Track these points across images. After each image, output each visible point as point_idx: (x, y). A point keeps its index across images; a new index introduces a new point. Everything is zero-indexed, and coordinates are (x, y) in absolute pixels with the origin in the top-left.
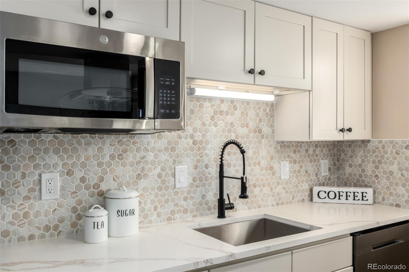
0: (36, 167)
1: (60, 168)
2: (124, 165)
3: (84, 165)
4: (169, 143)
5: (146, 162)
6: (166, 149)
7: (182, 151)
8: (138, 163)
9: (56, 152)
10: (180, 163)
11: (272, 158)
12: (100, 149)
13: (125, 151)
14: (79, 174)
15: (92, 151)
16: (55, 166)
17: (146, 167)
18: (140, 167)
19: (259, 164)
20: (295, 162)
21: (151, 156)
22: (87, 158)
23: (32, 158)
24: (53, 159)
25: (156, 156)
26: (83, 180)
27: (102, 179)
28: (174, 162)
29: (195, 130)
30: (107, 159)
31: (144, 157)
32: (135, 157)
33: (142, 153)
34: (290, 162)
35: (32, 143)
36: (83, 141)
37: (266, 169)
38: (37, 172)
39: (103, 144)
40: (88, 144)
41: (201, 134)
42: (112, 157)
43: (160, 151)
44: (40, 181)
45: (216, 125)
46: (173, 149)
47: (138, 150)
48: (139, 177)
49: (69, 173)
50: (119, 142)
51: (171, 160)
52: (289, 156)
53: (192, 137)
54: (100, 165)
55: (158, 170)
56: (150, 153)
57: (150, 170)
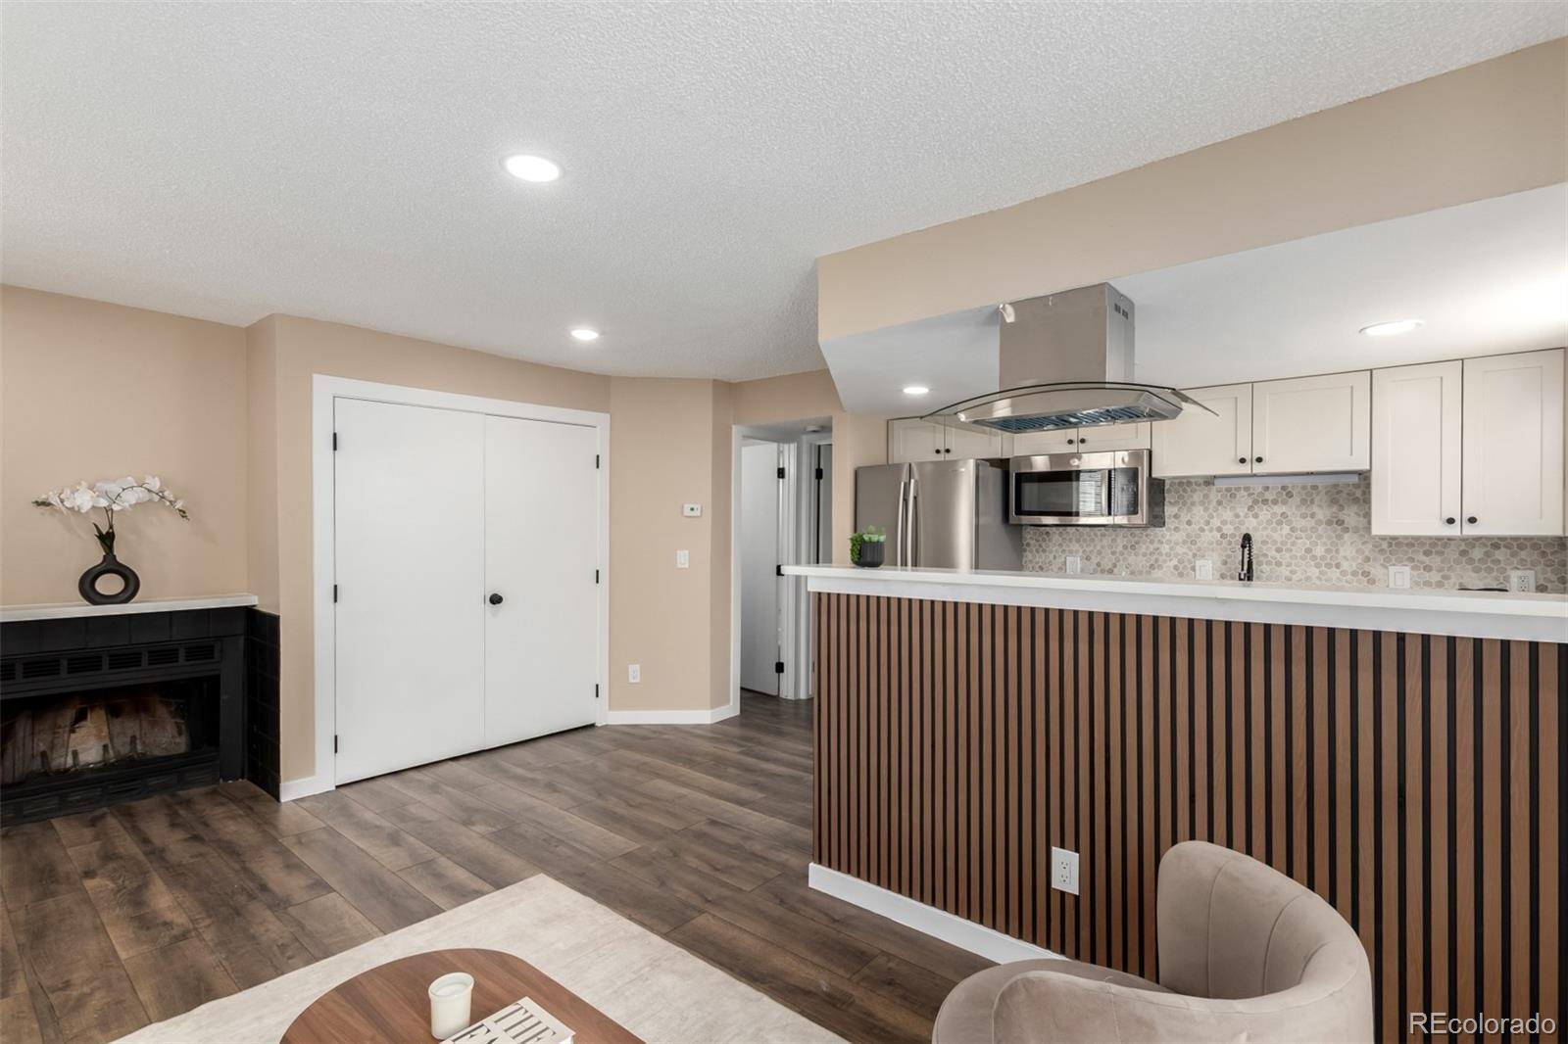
0: (1064, 551)
1: (1081, 554)
2: (1136, 555)
3: (1099, 553)
4: (1188, 536)
5: (1160, 554)
6: (1184, 542)
7: (1205, 545)
8: (1152, 554)
9: (1078, 541)
10: (1203, 556)
11: (1368, 559)
12: (1114, 540)
13: (1137, 543)
14: (1095, 560)
15: (1106, 541)
16: (1077, 552)
17: (1161, 559)
18: (1153, 558)
19: (1338, 566)
20: (1428, 568)
21: (1165, 549)
22: (1103, 547)
23: (1060, 545)
24: (1075, 547)
25: (1171, 549)
26: (1099, 564)
27: (1115, 566)
28: (1195, 555)
29: (1224, 522)
30: (1120, 548)
31: (1158, 549)
32: (1148, 548)
33: (1156, 545)
34: (1413, 568)
35: (1061, 534)
36: (1099, 533)
37: (1354, 574)
38: (1064, 556)
39: (1117, 536)
40: (1103, 535)
41: (1232, 527)
42: (1125, 547)
43: (1177, 544)
44: (1065, 562)
45: (1256, 516)
46: (1193, 542)
47: (1152, 542)
48: (1152, 567)
49: (1088, 558)
50: (1131, 534)
51: (1190, 554)
52: (1411, 560)
53: (1219, 529)
54: (1113, 553)
55: (1175, 562)
56: (1165, 545)
57: (1165, 561)
